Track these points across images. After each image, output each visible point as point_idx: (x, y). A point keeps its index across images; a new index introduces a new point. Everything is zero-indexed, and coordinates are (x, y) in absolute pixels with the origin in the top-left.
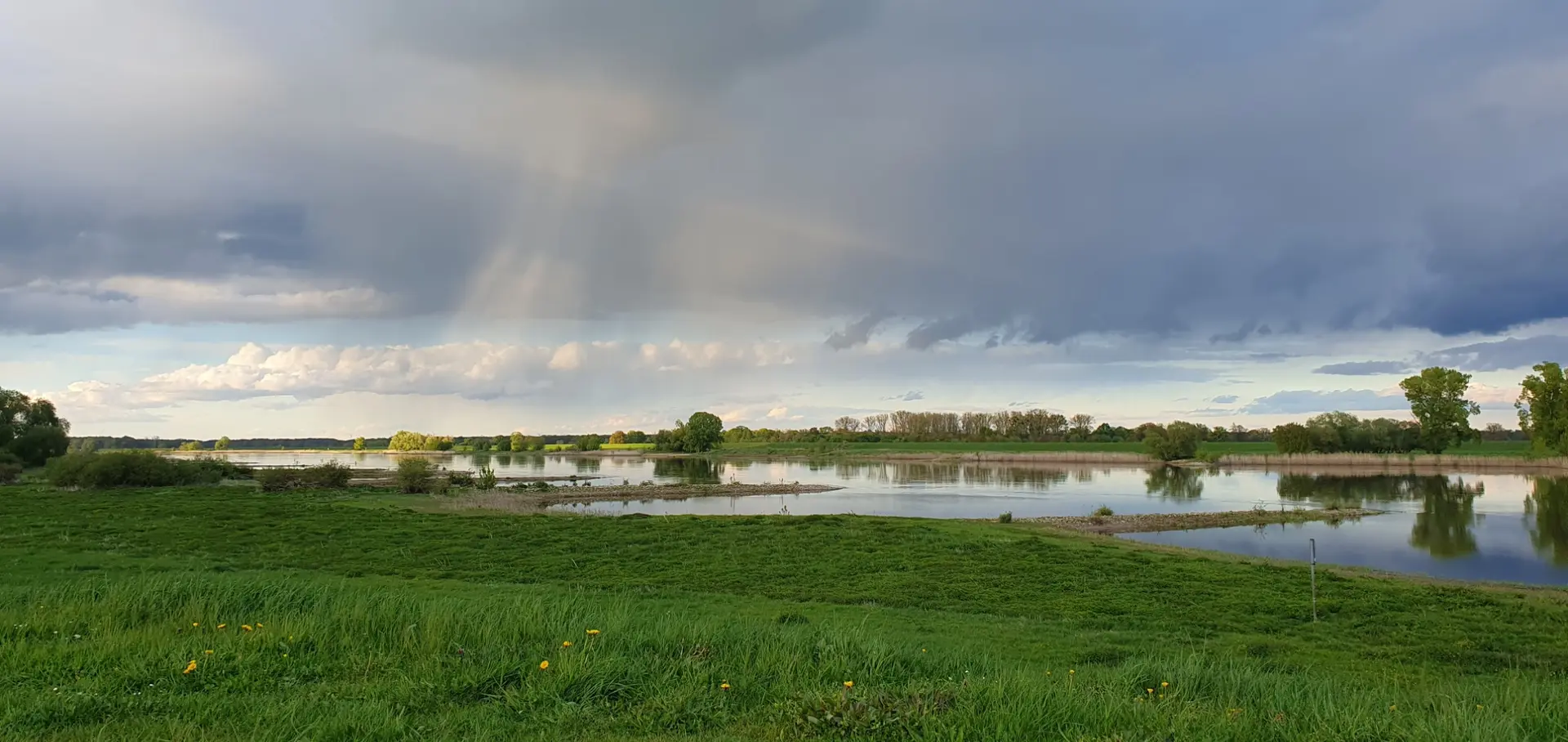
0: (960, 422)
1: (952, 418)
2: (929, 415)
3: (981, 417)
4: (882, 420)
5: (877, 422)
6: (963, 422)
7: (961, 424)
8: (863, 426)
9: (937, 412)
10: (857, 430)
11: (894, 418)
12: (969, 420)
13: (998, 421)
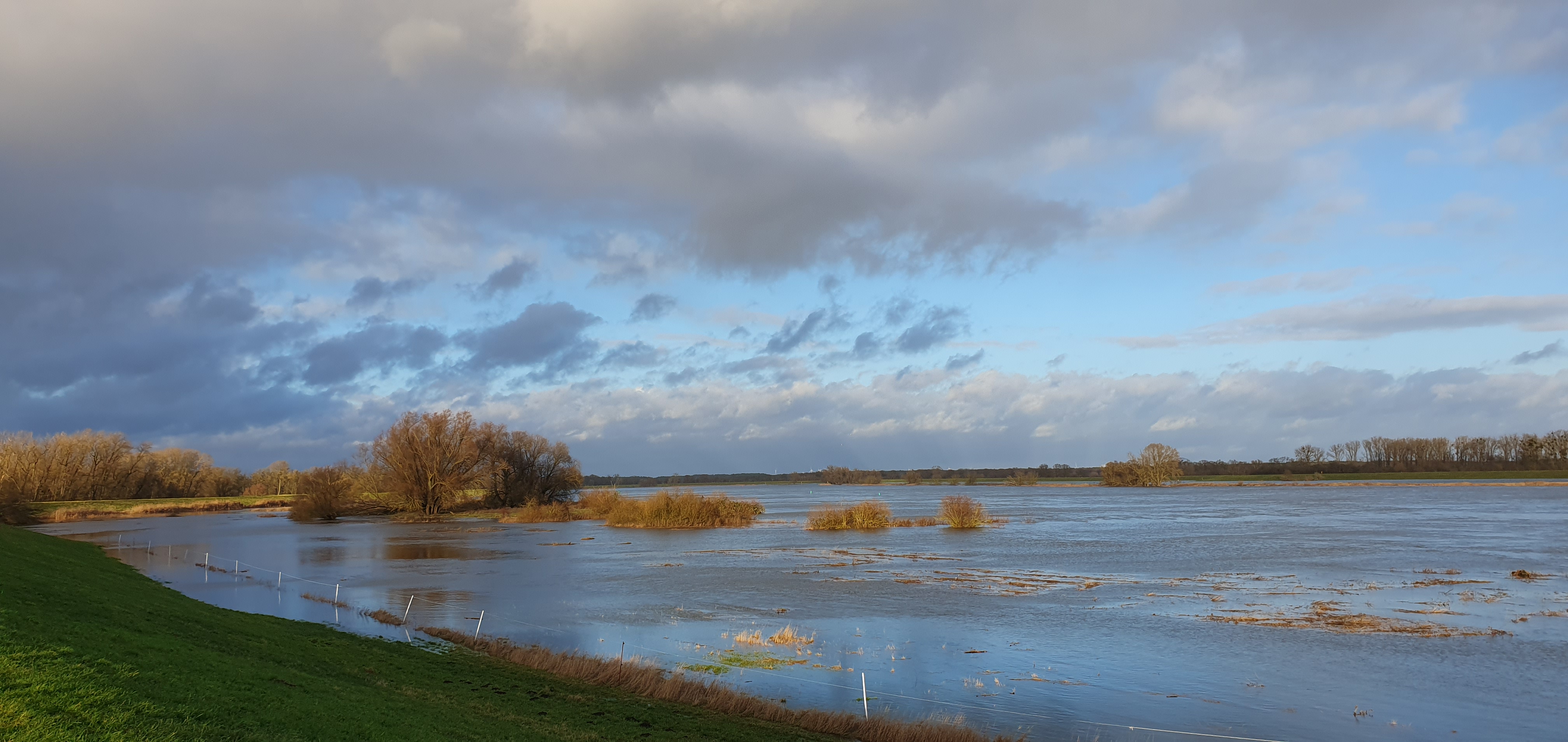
0: (1453, 448)
1: (1441, 444)
2: (1411, 441)
3: (1482, 442)
4: (1353, 448)
5: (1346, 451)
6: (1457, 448)
7: (1454, 451)
8: (1328, 454)
9: (1423, 437)
10: (1321, 460)
11: (1368, 445)
12: (1464, 447)
13: (1506, 445)
